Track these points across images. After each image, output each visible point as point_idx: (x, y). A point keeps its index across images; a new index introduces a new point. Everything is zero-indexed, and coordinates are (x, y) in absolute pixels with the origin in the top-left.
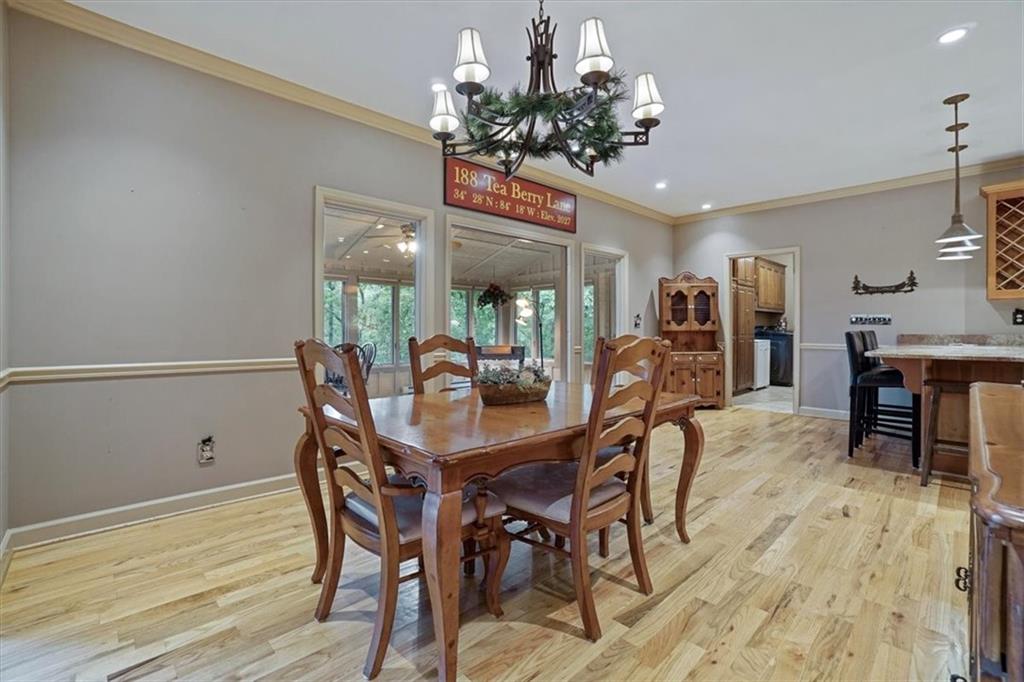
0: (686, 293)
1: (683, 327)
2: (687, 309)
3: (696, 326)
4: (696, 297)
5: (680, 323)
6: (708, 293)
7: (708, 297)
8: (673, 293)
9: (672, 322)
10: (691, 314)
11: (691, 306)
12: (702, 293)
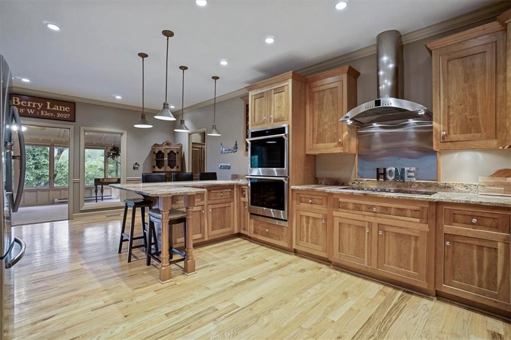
0: (163, 152)
1: (162, 170)
2: (164, 160)
3: (169, 169)
4: (168, 154)
5: (160, 168)
6: (175, 152)
7: (175, 154)
8: (156, 152)
9: (157, 167)
10: (166, 163)
11: (166, 159)
12: (172, 152)
